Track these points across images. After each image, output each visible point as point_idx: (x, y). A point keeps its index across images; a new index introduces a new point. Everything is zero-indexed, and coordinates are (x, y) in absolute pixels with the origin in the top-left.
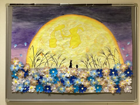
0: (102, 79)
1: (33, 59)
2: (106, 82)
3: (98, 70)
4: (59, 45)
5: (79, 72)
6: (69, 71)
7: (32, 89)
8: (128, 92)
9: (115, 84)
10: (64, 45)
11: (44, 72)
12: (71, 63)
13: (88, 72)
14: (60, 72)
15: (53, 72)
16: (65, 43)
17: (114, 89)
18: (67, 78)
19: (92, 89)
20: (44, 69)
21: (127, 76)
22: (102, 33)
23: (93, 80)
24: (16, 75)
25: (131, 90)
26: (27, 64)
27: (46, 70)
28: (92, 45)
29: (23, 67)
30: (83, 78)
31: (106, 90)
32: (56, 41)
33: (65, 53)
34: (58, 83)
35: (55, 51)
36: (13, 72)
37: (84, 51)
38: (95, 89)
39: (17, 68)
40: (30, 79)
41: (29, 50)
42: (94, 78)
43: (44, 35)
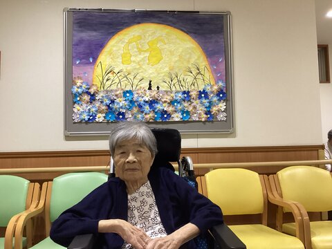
0: (189, 103)
1: (101, 79)
2: (195, 108)
3: (184, 92)
4: (134, 62)
5: (161, 95)
6: (147, 94)
7: (100, 118)
8: (222, 119)
9: (206, 109)
10: (141, 61)
11: (116, 95)
12: (150, 84)
13: (172, 95)
14: (136, 95)
15: (128, 95)
16: (143, 59)
17: (205, 116)
18: (146, 102)
19: (177, 117)
20: (116, 91)
21: (219, 100)
22: (188, 46)
23: (179, 105)
24: (78, 99)
25: (226, 117)
26: (93, 85)
27: (118, 93)
28: (176, 62)
29: (89, 89)
30: (165, 102)
31: (195, 118)
32: (131, 56)
33: (142, 72)
34: (134, 109)
35: (128, 68)
36: (75, 95)
37: (167, 69)
38: (181, 117)
39: (80, 90)
40: (98, 104)
41: (96, 68)
42: (179, 102)
43: (114, 49)
